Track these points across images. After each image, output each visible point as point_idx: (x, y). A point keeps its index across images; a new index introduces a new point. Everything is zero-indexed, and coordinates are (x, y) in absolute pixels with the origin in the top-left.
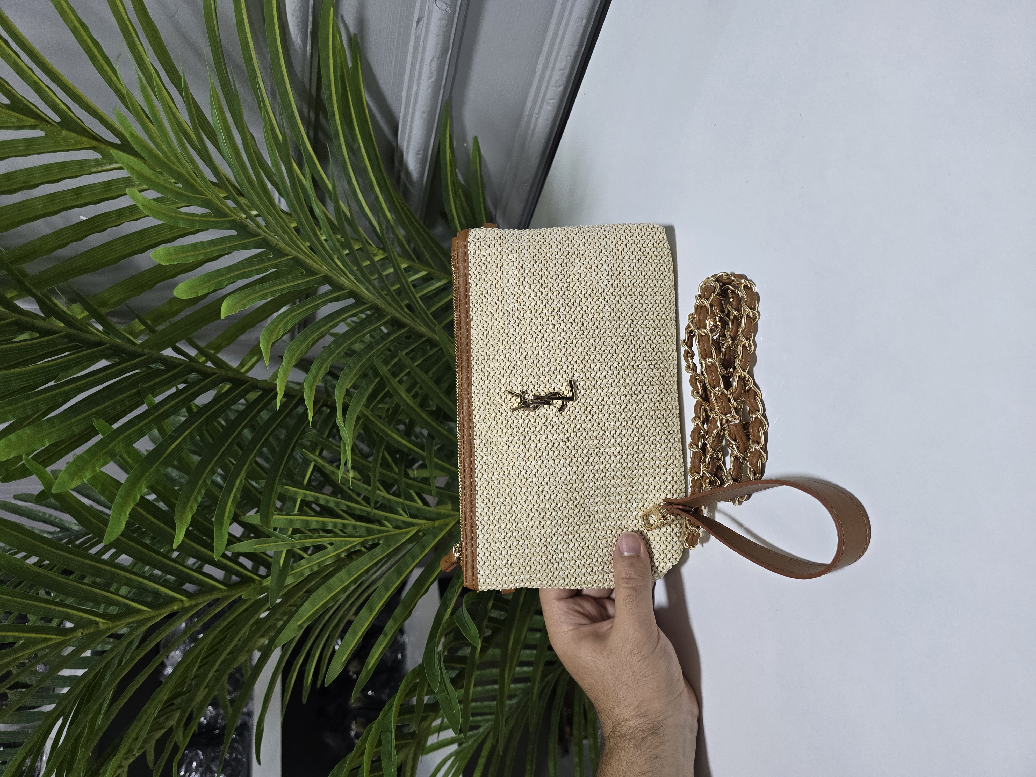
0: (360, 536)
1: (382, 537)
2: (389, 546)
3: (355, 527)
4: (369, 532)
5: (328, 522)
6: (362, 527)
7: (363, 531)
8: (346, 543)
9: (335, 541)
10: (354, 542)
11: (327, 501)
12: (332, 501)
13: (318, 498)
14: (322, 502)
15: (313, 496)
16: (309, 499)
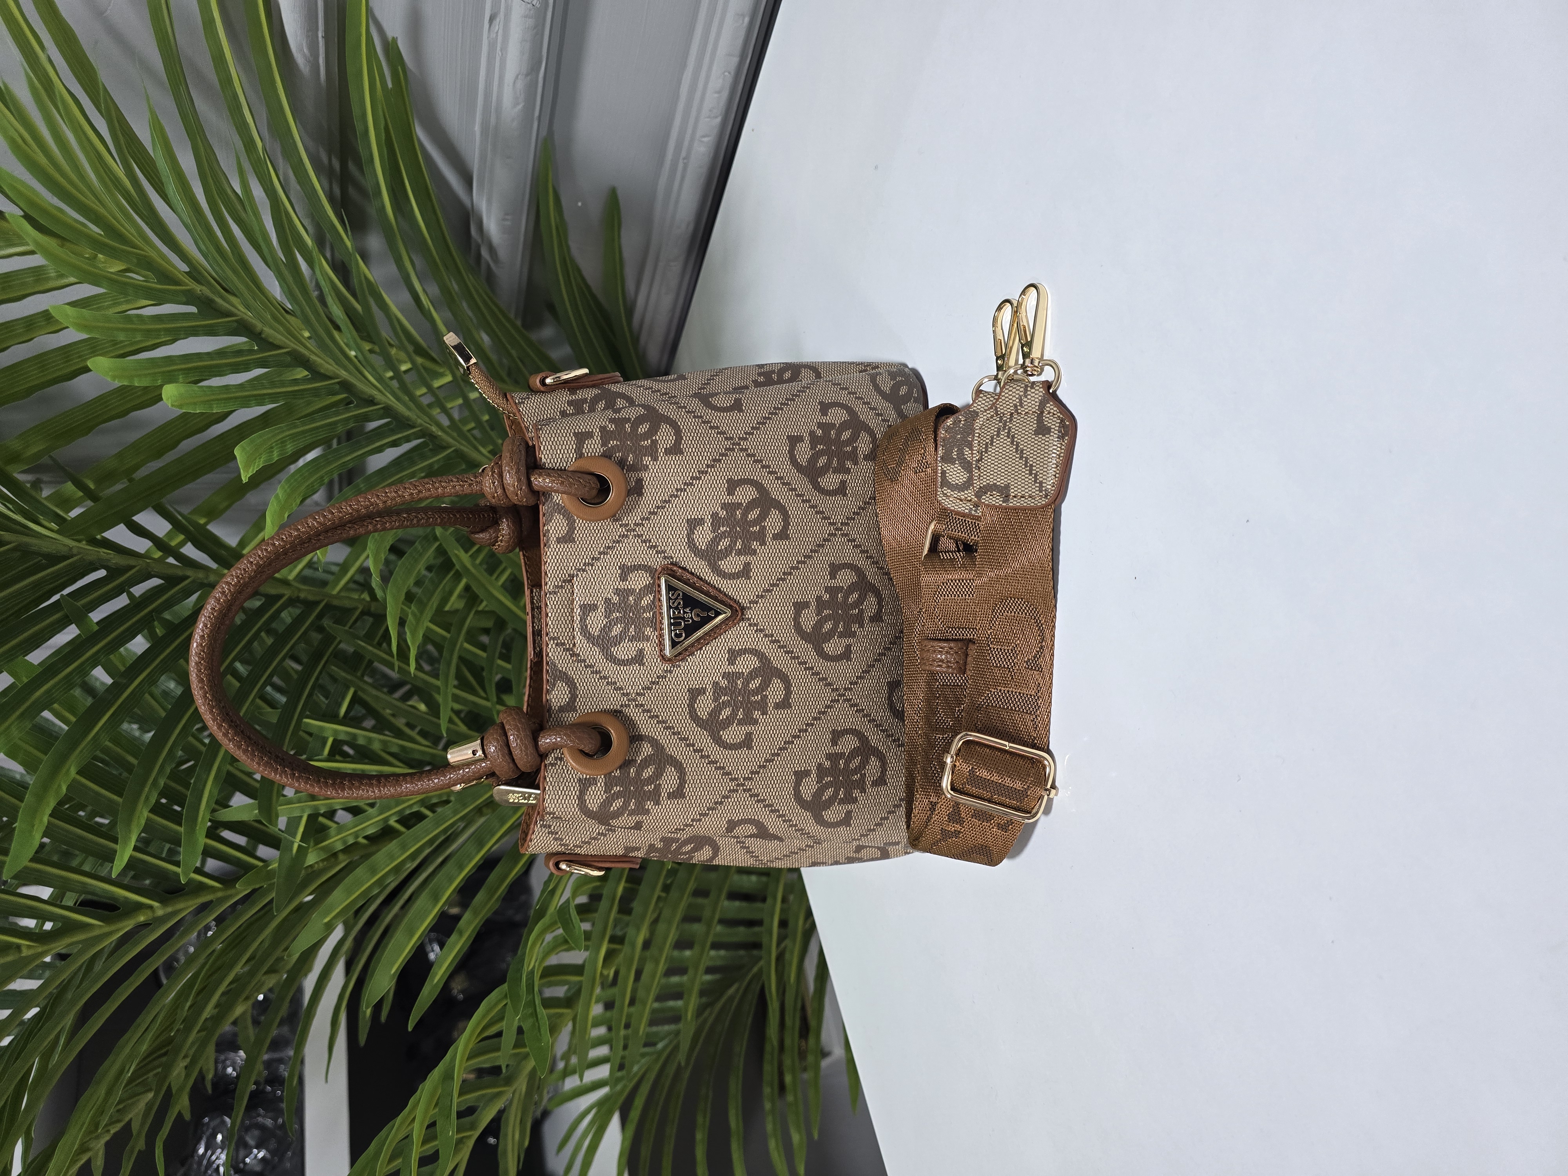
2: (465, 806)
11: (370, 740)
12: (376, 741)
13: (355, 736)
14: (361, 741)
15: (347, 733)
16: (342, 737)
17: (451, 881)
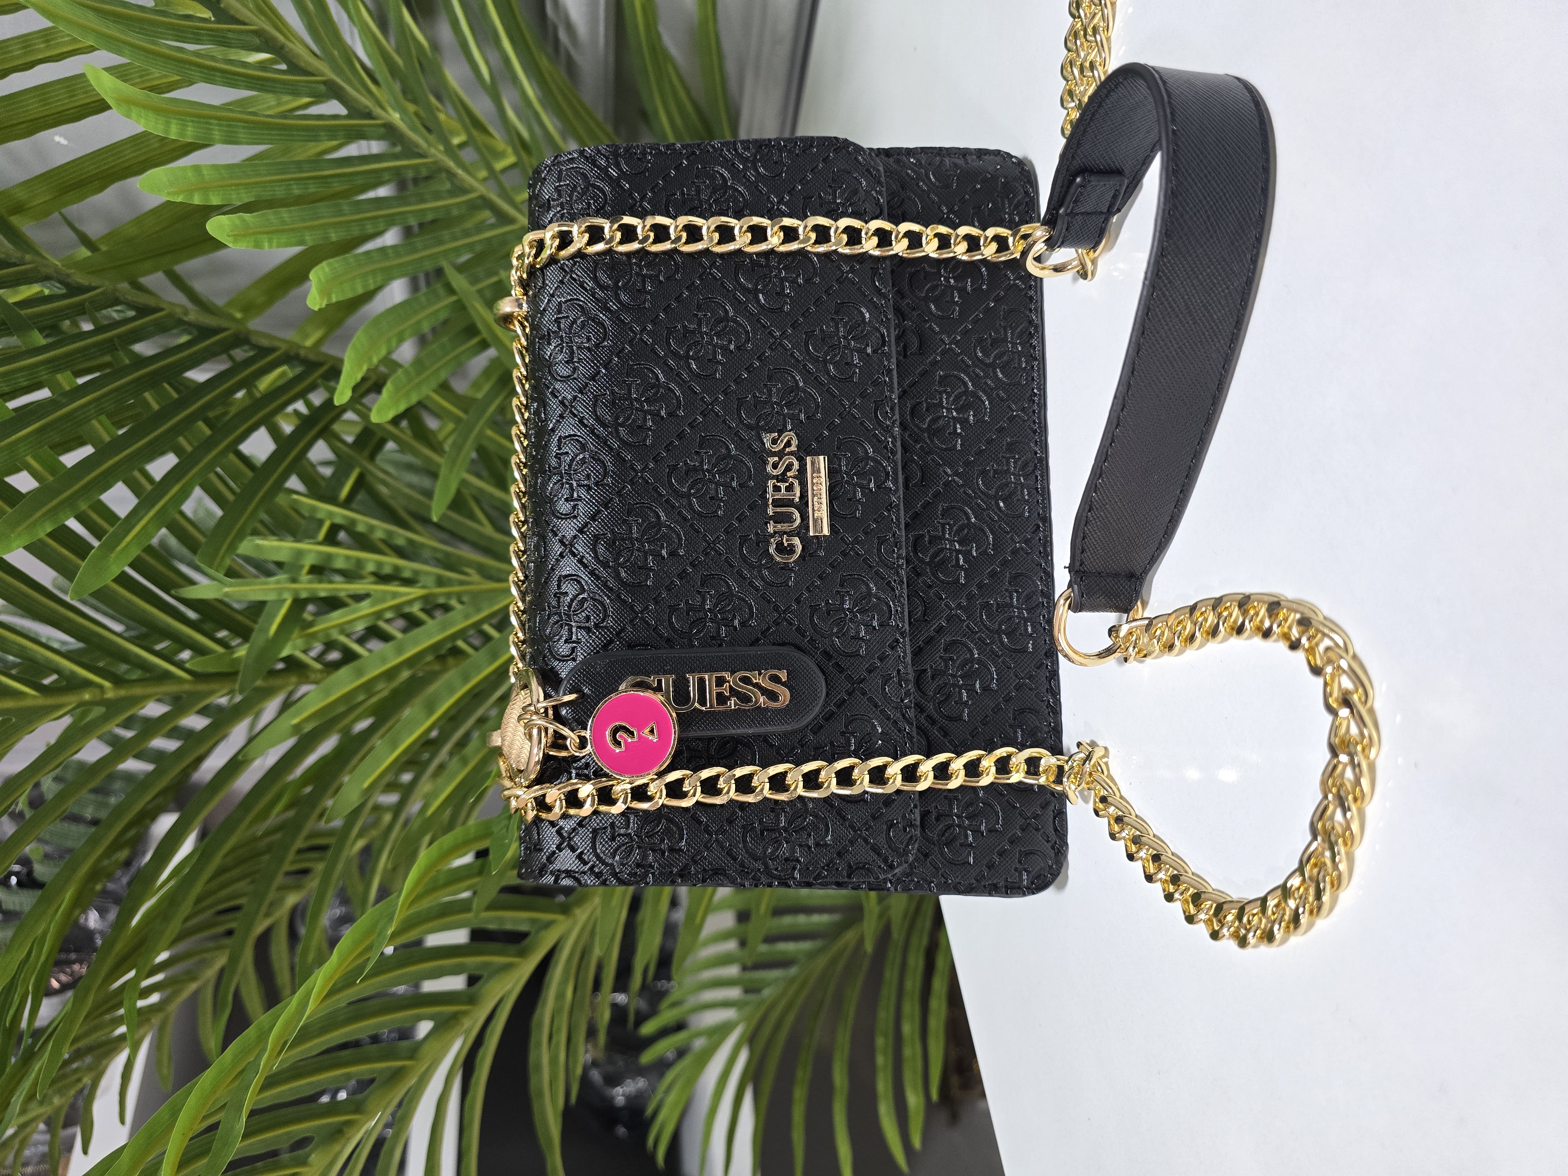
0: (423, 587)
1: (466, 592)
2: (479, 610)
3: (416, 572)
4: (441, 582)
5: (368, 560)
6: (427, 573)
7: (430, 581)
8: (395, 595)
9: (376, 591)
10: (409, 594)
11: (372, 528)
12: (380, 528)
13: (353, 522)
14: (361, 528)
15: (345, 517)
16: (338, 521)
17: (452, 691)
